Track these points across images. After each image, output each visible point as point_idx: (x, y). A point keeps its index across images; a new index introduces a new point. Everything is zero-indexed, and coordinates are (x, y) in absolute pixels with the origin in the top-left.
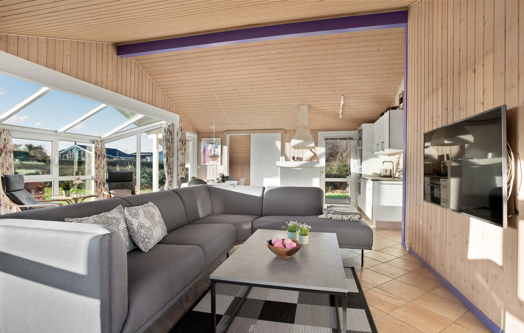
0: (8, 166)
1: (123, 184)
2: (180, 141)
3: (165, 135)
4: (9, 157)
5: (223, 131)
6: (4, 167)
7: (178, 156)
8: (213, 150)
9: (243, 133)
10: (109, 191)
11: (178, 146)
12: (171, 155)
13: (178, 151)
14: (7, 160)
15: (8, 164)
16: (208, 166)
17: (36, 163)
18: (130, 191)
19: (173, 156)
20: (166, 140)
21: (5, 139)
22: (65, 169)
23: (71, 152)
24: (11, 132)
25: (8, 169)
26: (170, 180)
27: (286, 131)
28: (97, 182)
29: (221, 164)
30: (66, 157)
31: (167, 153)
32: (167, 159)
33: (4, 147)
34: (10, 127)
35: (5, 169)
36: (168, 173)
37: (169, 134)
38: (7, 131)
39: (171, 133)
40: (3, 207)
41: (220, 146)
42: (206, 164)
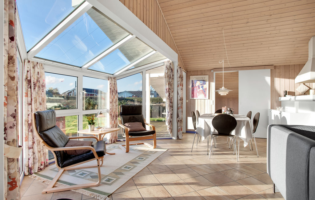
0: (41, 101)
1: (134, 117)
2: (180, 77)
3: (167, 72)
4: (41, 91)
5: (211, 69)
6: (38, 102)
7: (178, 91)
8: (201, 86)
9: (230, 70)
10: (124, 123)
11: (178, 82)
12: (172, 90)
13: (178, 86)
14: (40, 95)
15: (41, 98)
16: (196, 100)
17: (58, 98)
18: (141, 123)
19: (173, 91)
20: (168, 77)
21: (38, 73)
22: (72, 102)
23: (74, 92)
24: (44, 66)
25: (40, 104)
26: (171, 113)
27: (275, 67)
28: (111, 114)
29: (209, 99)
30: (70, 95)
31: (169, 89)
32: (169, 94)
33: (37, 81)
34: (43, 61)
35: (38, 104)
36: (170, 106)
37: (170, 71)
38: (40, 65)
39: (172, 70)
40: (36, 145)
41: (207, 83)
42: (195, 98)
